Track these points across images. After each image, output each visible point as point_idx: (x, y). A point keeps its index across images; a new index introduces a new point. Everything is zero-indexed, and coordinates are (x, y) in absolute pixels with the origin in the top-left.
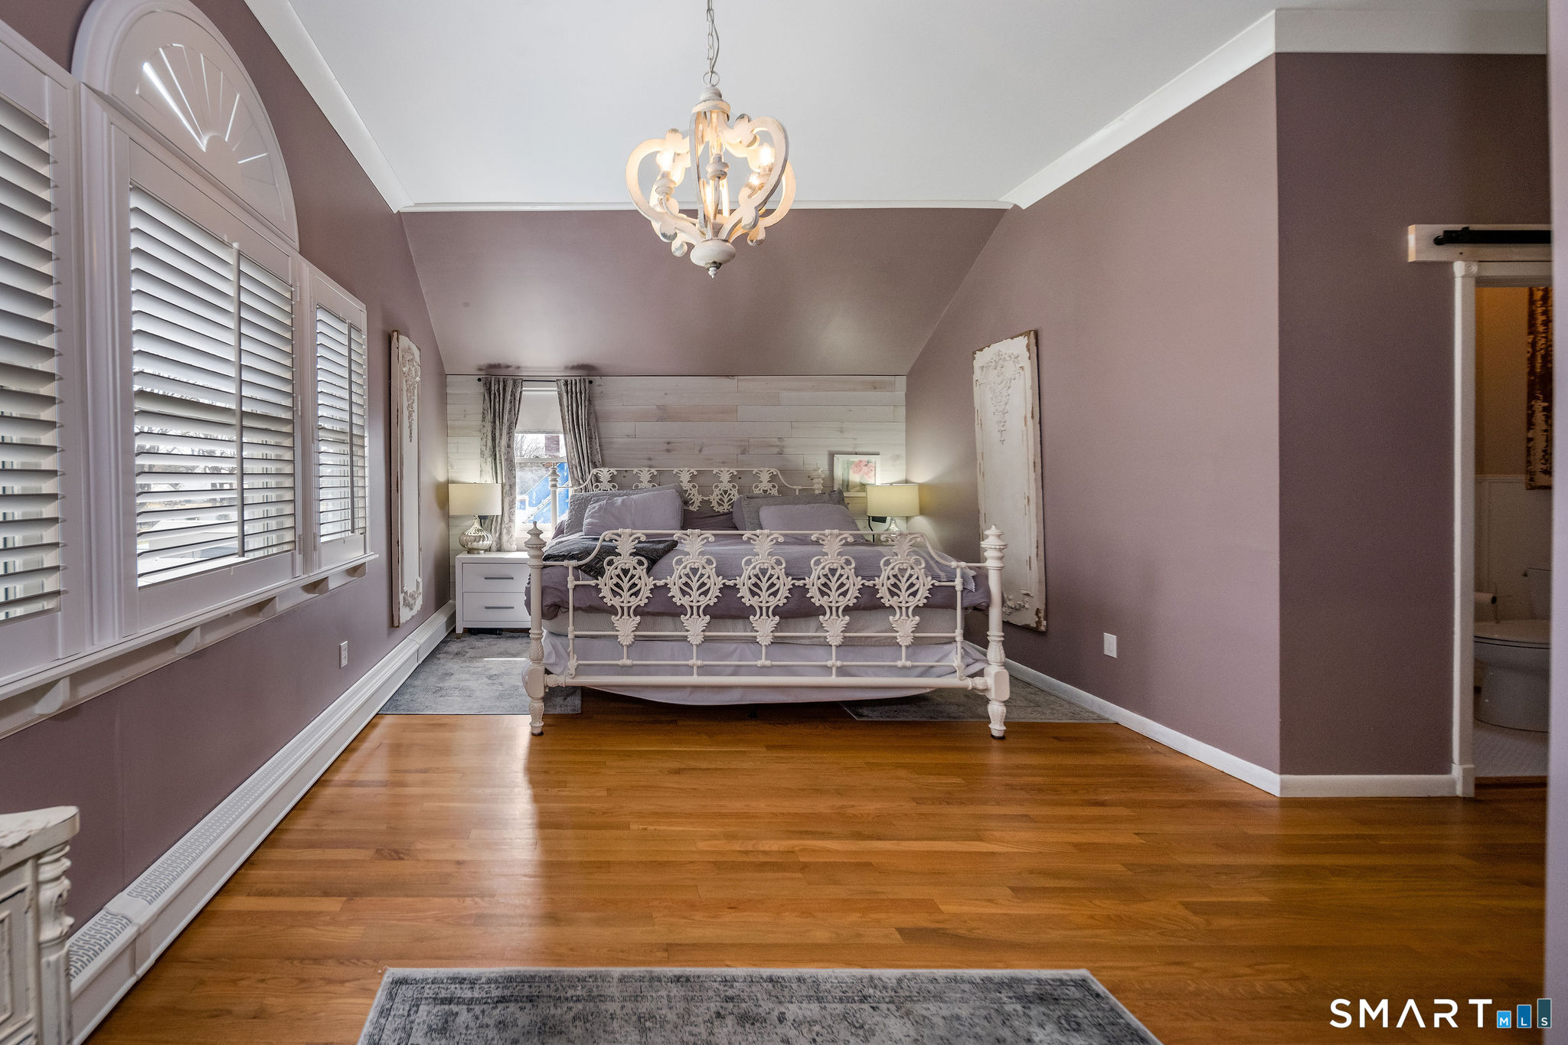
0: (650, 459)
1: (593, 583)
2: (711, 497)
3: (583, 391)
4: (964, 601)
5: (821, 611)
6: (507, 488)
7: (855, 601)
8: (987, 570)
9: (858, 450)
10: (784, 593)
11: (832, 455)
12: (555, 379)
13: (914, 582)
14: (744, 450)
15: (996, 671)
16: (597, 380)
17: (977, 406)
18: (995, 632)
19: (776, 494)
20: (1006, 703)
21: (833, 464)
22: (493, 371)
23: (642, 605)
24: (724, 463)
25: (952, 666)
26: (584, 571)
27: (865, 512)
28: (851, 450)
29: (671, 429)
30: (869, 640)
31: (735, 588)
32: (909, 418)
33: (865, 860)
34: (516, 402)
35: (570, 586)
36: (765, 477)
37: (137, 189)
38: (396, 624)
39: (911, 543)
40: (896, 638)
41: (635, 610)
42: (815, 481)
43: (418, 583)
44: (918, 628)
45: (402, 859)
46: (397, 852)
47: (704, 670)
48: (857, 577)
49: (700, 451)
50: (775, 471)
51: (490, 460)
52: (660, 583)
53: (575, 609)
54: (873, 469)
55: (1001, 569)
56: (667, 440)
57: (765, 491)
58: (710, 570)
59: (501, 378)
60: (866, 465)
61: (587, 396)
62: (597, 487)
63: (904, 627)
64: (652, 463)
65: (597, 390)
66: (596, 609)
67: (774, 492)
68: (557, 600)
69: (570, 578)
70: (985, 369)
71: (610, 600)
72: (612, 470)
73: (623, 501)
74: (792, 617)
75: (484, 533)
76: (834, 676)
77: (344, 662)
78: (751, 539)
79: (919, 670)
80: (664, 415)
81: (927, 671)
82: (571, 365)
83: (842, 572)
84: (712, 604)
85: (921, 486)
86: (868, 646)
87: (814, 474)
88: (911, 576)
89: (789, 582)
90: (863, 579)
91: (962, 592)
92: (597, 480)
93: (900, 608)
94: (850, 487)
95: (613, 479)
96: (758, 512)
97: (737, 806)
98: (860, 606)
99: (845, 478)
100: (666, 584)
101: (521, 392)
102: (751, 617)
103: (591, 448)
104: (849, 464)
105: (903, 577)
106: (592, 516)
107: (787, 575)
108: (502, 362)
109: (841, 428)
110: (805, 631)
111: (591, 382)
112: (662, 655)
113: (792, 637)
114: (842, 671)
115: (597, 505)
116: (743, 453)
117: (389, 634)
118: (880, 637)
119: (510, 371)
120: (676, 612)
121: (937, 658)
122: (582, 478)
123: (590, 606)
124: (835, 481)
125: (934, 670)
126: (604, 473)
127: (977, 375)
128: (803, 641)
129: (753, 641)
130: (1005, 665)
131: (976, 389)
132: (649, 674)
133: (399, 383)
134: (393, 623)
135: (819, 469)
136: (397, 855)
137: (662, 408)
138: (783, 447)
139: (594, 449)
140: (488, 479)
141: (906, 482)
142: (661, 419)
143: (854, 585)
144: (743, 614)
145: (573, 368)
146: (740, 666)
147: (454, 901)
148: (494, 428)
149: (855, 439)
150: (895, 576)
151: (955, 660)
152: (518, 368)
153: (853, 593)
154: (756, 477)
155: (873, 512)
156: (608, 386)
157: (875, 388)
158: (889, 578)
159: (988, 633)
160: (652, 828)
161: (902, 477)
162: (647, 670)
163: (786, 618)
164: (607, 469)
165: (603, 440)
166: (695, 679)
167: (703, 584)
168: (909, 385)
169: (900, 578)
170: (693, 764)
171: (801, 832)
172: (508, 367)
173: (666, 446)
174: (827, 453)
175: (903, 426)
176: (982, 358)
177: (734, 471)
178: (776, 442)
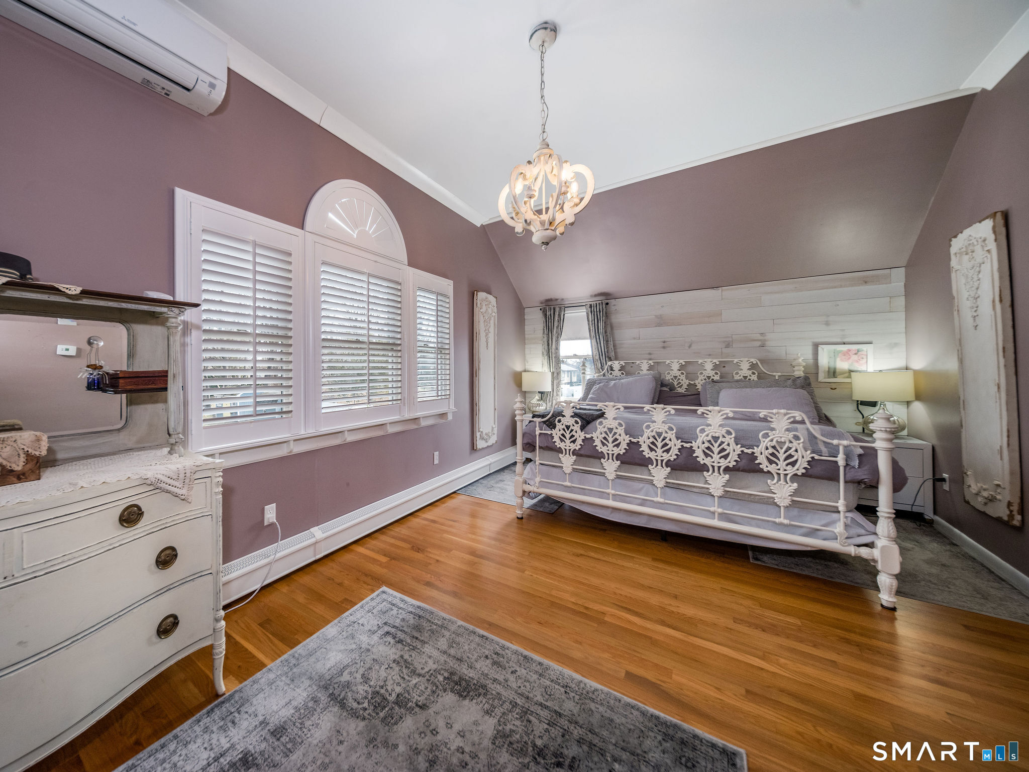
0: (650, 354)
1: (549, 432)
2: (697, 382)
3: (601, 310)
4: (847, 476)
5: (704, 468)
6: (555, 374)
7: (735, 463)
8: (876, 451)
9: (846, 340)
10: (675, 451)
11: (816, 346)
12: (584, 304)
13: (793, 454)
14: (729, 344)
15: (885, 544)
16: (612, 302)
17: (955, 293)
18: (885, 506)
19: (756, 379)
20: (897, 577)
21: (817, 354)
22: (550, 303)
23: (577, 449)
24: (710, 355)
25: (833, 532)
26: (547, 425)
27: (851, 396)
28: (839, 340)
29: (667, 332)
30: (752, 497)
31: (638, 444)
32: (908, 308)
33: (649, 635)
34: (561, 320)
35: (537, 433)
36: (745, 366)
37: (324, 263)
38: (475, 448)
39: (790, 421)
40: (773, 498)
41: (573, 452)
42: (796, 368)
43: (493, 428)
44: (796, 493)
45: (418, 552)
46: (419, 549)
47: (616, 497)
48: (737, 445)
49: (690, 347)
50: (754, 361)
51: (546, 357)
52: (588, 436)
53: (540, 448)
54: (865, 357)
55: (890, 450)
56: (663, 340)
57: (745, 377)
58: (621, 431)
59: (552, 307)
60: (856, 354)
61: (604, 313)
62: (611, 374)
63: (783, 492)
64: (652, 356)
65: (612, 308)
66: (551, 448)
67: (754, 378)
68: (530, 441)
69: (537, 428)
70: (958, 255)
71: (559, 444)
72: (622, 362)
73: (615, 384)
74: (681, 470)
75: (541, 403)
76: (716, 520)
77: (436, 462)
78: (650, 410)
79: (804, 530)
80: (661, 321)
81: (812, 533)
82: (594, 294)
83: (723, 440)
84: (621, 454)
85: (916, 372)
86: (752, 501)
87: (794, 364)
88: (789, 449)
89: (679, 444)
90: (741, 447)
91: (845, 467)
92: (612, 369)
93: (779, 474)
94: (837, 374)
95: (622, 368)
96: (719, 393)
97: (594, 581)
98: (739, 469)
99: (832, 365)
100: (592, 437)
101: (564, 315)
102: (650, 466)
103: (607, 348)
104: (836, 354)
105: (782, 448)
106: (593, 394)
107: (678, 438)
108: (552, 297)
109: (827, 321)
110: (691, 481)
111: (607, 304)
112: (593, 484)
113: (685, 485)
114: (724, 517)
115: (598, 386)
116: (727, 346)
117: (471, 453)
118: (762, 496)
119: (559, 302)
120: (599, 456)
121: (823, 522)
122: (602, 368)
123: (547, 447)
124: (820, 368)
125: (819, 533)
126: (616, 365)
127: (954, 262)
128: (695, 490)
129: (651, 482)
130: (896, 540)
131: (953, 275)
132: (585, 494)
133: (479, 319)
134: (473, 448)
135: (799, 358)
136: (418, 550)
137: (660, 317)
138: (765, 340)
139: (610, 348)
140: (546, 369)
141: (907, 369)
142: (659, 325)
143: (735, 451)
144: (645, 463)
145: (596, 296)
146: (646, 500)
147: (424, 573)
148: (548, 338)
149: (843, 330)
150: (774, 447)
151: (839, 528)
152: (563, 299)
153: (733, 457)
154: (738, 365)
155: (859, 396)
156: (618, 305)
157: (866, 282)
158: (767, 449)
159: (877, 509)
160: (536, 576)
161: (902, 364)
162: (583, 491)
163: (676, 470)
164: (618, 362)
165: (617, 342)
166: (610, 503)
167: (616, 440)
168: (907, 276)
169: (779, 449)
170: (592, 554)
171: (622, 607)
172: (557, 300)
173: (662, 345)
174: (811, 344)
175: (903, 315)
176: (957, 244)
177: (716, 361)
178: (759, 337)
